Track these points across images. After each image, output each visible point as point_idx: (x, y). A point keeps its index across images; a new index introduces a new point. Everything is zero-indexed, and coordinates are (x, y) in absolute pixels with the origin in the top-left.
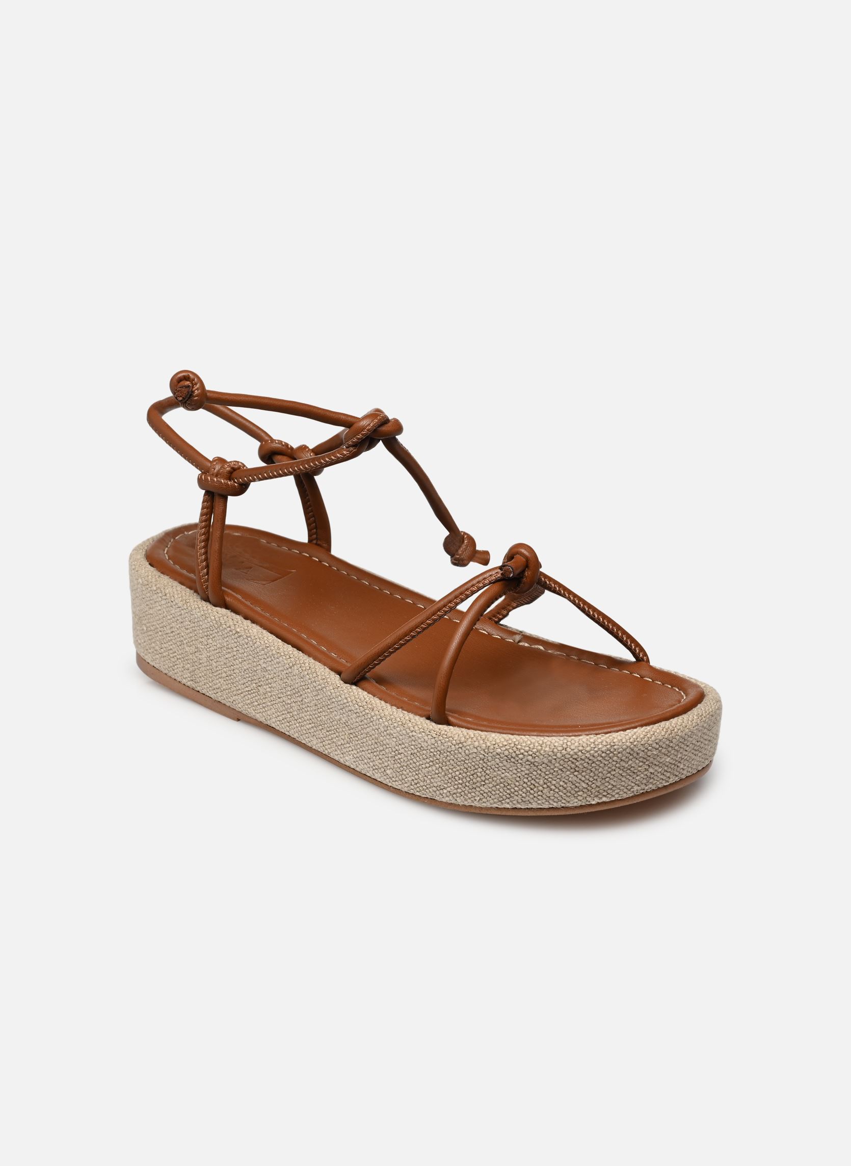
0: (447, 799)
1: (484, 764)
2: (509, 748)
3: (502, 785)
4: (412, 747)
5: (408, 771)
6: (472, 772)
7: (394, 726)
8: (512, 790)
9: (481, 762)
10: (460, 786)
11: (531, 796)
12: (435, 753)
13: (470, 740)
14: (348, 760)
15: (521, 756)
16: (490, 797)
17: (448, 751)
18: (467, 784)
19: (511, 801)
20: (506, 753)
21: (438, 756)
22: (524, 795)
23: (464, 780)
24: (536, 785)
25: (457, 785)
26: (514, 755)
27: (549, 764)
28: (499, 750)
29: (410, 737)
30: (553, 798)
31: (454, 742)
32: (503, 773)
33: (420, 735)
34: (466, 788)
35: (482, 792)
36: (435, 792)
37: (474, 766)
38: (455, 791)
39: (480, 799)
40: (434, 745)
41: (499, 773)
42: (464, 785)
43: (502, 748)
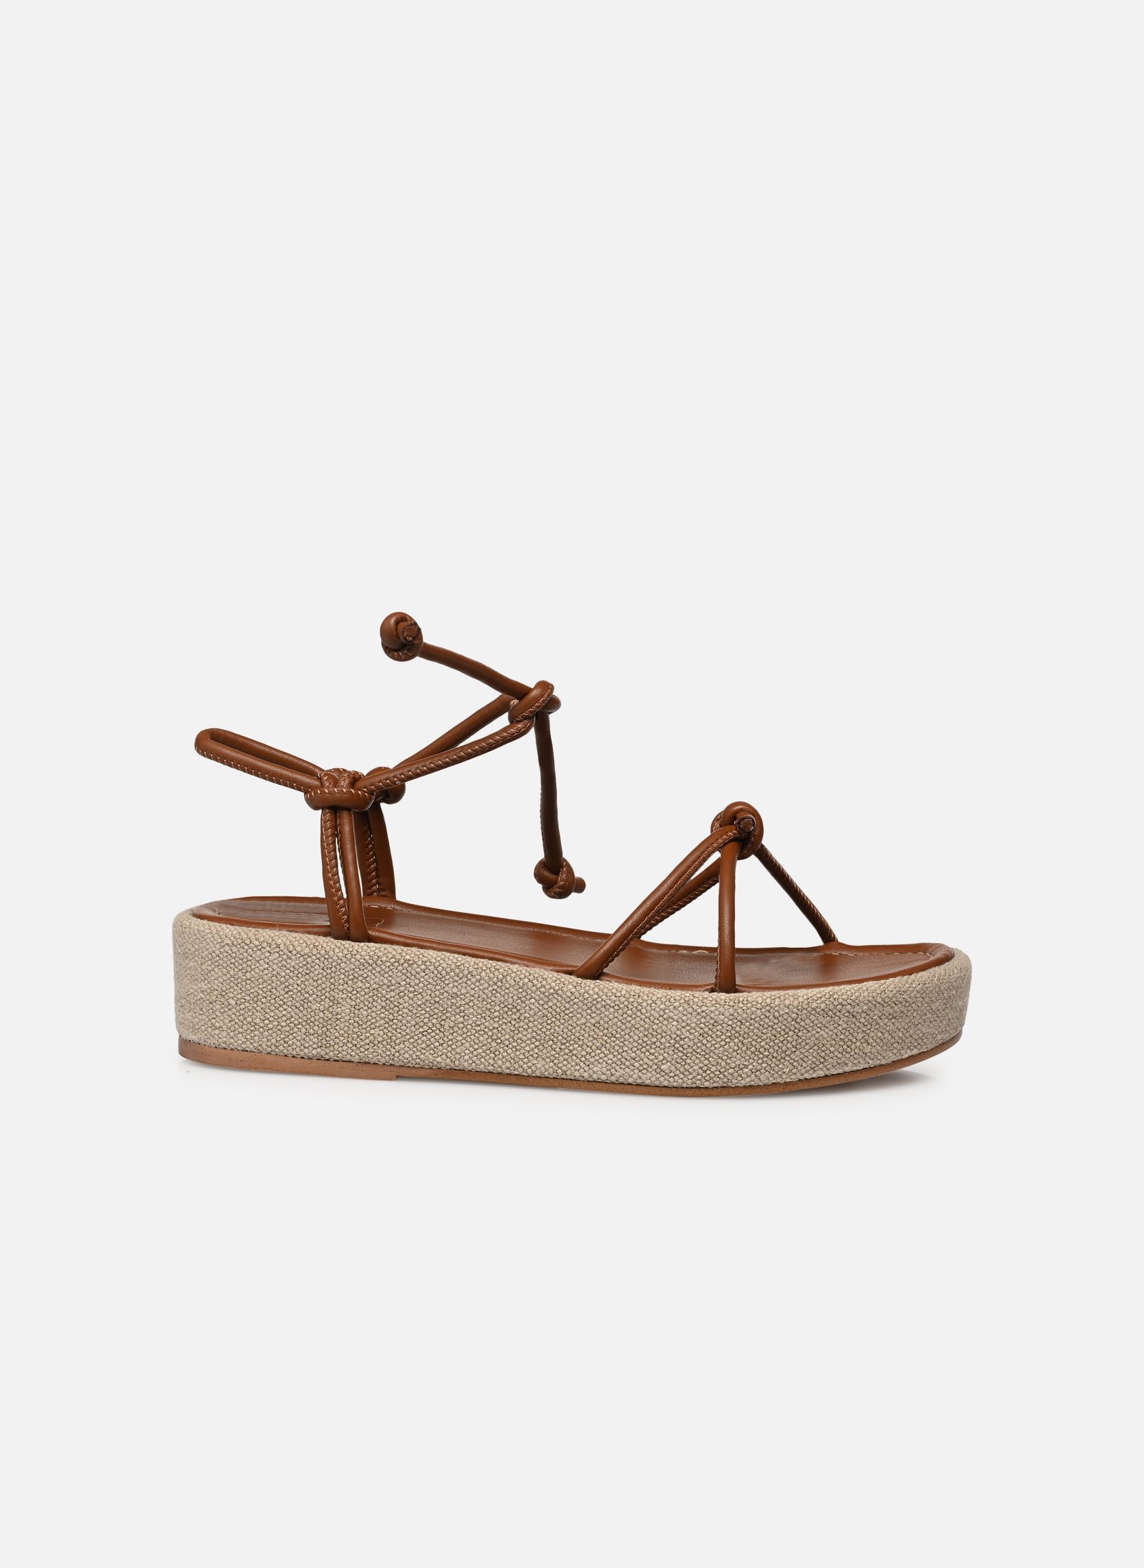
0: (748, 1079)
1: (796, 1026)
2: (825, 999)
3: (816, 1048)
4: (702, 1025)
5: (694, 1058)
6: (781, 1039)
7: (675, 1007)
8: (828, 1052)
9: (793, 1023)
10: (765, 1059)
11: (848, 1056)
12: (734, 1026)
13: (777, 1000)
14: (599, 1071)
15: (839, 1007)
16: (802, 1066)
17: (751, 1019)
18: (775, 1055)
19: (825, 1066)
20: (823, 1006)
21: (738, 1029)
22: (840, 1055)
23: (771, 1050)
24: (854, 1040)
25: (762, 1058)
26: (831, 1007)
27: (869, 1012)
28: (814, 1005)
29: (698, 1014)
30: (869, 1054)
31: (759, 1005)
32: (818, 1032)
33: (713, 1008)
34: (774, 1060)
35: (792, 1061)
36: (732, 1074)
37: (784, 1031)
38: (759, 1067)
39: (791, 1070)
40: (733, 1015)
41: (814, 1032)
42: (770, 1057)
43: (818, 1002)
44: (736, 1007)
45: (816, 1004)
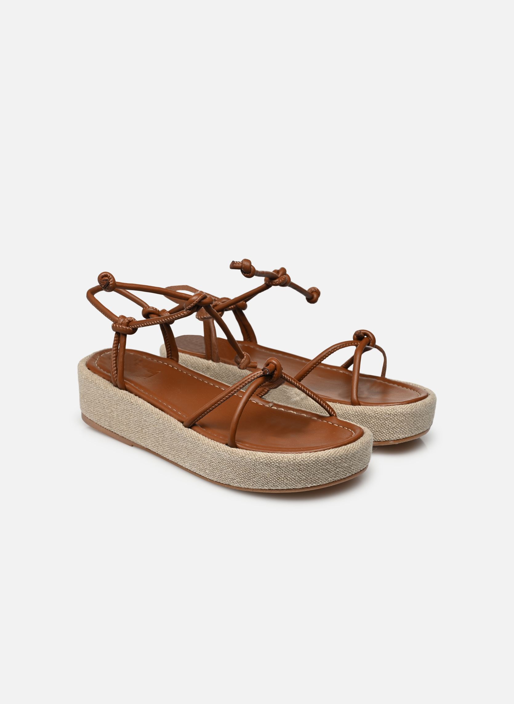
0: (236, 484)
1: (254, 467)
3: (263, 478)
4: (219, 459)
5: (216, 471)
6: (249, 471)
7: (210, 449)
8: (269, 480)
9: (253, 466)
10: (242, 478)
11: (278, 483)
12: (230, 462)
13: (247, 455)
14: (187, 466)
15: (273, 463)
16: (258, 484)
17: (236, 461)
18: (246, 477)
19: (268, 486)
20: (266, 462)
21: (231, 464)
22: (274, 483)
23: (245, 475)
24: (281, 477)
26: (269, 463)
27: (287, 467)
29: (217, 454)
30: (288, 484)
31: (240, 456)
32: (264, 472)
33: (223, 453)
34: (246, 479)
35: (253, 481)
36: (230, 481)
37: (250, 468)
38: (240, 481)
39: (253, 485)
40: (229, 458)
41: (262, 471)
42: (244, 478)
43: (263, 459)
44: (231, 455)
45: (262, 461)
